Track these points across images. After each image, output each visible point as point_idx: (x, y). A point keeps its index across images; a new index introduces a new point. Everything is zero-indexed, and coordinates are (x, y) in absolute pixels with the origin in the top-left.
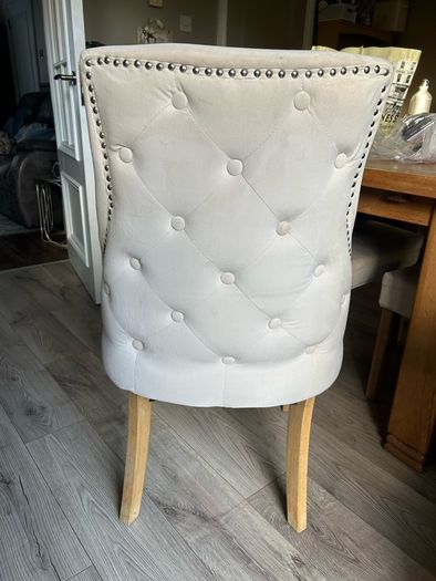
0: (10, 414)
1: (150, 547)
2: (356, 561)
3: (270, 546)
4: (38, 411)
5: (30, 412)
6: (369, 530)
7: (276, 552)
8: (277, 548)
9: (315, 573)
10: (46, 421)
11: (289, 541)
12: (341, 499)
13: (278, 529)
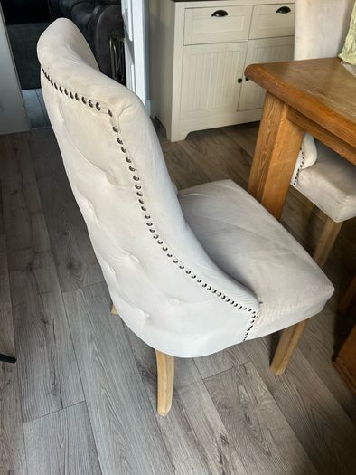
0: (57, 265)
1: (124, 397)
2: (269, 454)
3: (208, 423)
4: (77, 266)
5: (70, 266)
6: (289, 431)
7: (211, 429)
8: (213, 425)
9: (234, 453)
10: (79, 277)
11: (224, 422)
12: (277, 399)
13: (218, 409)
